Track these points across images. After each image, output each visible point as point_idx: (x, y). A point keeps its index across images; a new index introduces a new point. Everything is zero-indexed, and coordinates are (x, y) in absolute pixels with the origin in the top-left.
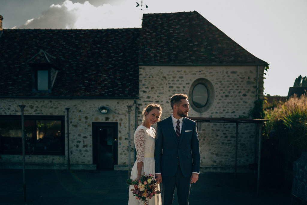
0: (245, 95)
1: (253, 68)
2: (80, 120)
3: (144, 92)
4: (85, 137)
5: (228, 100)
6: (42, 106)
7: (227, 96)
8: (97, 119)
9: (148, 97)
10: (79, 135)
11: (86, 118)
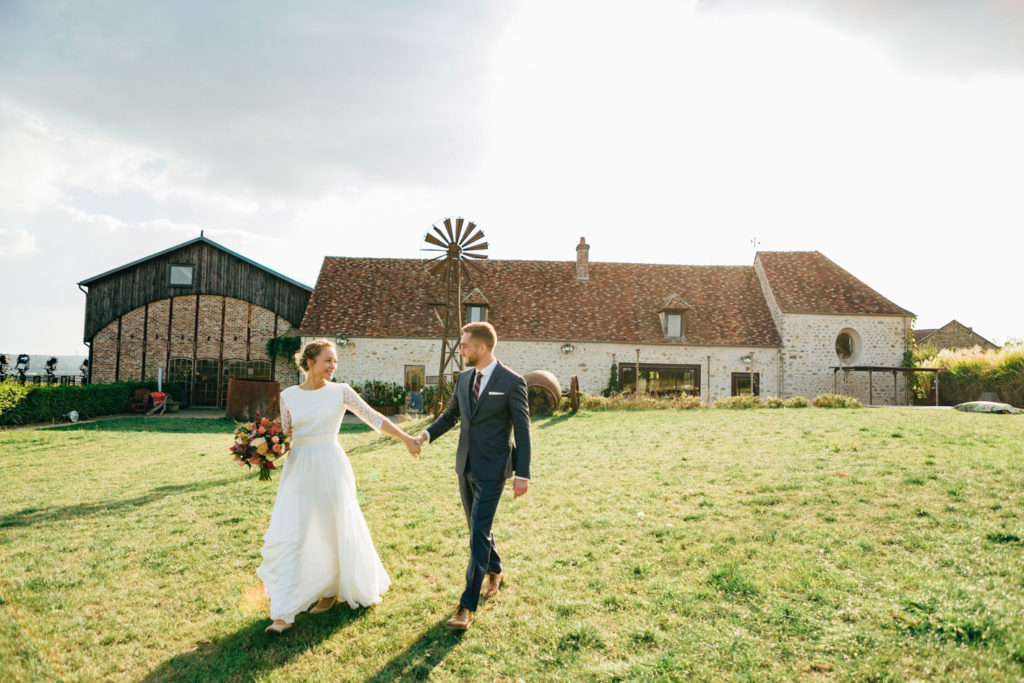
0: (893, 346)
1: (900, 319)
2: (718, 369)
3: (789, 341)
4: (723, 389)
5: (877, 351)
6: (676, 354)
7: (875, 347)
8: (737, 368)
9: (793, 347)
10: (717, 387)
11: (725, 367)
